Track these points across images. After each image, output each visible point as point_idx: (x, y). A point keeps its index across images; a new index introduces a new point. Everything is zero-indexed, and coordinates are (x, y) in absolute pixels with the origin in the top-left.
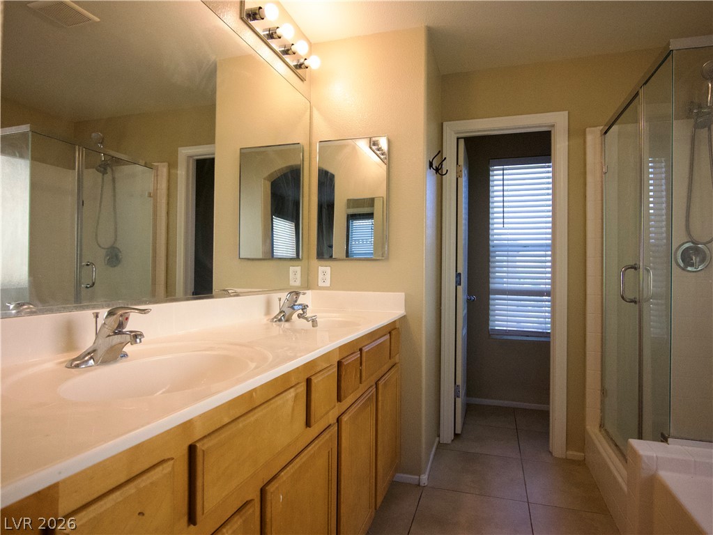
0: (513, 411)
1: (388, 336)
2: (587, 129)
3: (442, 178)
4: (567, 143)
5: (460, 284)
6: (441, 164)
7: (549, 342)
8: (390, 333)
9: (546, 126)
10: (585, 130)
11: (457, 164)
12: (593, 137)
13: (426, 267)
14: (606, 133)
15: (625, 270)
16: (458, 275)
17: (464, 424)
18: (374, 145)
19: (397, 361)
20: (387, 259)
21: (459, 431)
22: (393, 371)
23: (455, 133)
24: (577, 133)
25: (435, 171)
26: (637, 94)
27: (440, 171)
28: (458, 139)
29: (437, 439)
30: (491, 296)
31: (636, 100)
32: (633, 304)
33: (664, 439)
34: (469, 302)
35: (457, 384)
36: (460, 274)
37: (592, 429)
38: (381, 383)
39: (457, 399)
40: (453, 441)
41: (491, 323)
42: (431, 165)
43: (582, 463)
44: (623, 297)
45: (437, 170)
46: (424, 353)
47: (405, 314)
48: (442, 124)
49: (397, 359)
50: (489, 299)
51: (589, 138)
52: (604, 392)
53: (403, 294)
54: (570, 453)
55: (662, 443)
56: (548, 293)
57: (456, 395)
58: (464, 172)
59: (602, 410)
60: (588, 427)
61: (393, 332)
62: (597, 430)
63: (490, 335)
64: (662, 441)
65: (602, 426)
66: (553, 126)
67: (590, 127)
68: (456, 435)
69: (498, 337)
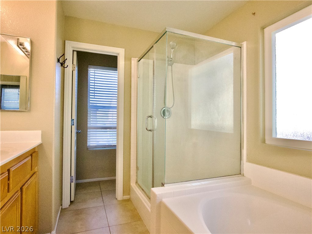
0: (99, 183)
1: (30, 157)
2: (132, 58)
3: (64, 70)
4: (124, 63)
5: (73, 125)
6: (64, 61)
7: (116, 149)
8: (31, 155)
9: (115, 53)
10: (131, 58)
11: (73, 64)
12: (134, 61)
13: (55, 116)
14: (139, 61)
15: (148, 118)
16: (72, 120)
17: (75, 194)
18: (21, 45)
19: (36, 170)
20: (30, 111)
21: (72, 200)
22: (33, 177)
23: (72, 48)
24: (128, 59)
25: (60, 64)
26: (153, 47)
27: (63, 65)
28: (73, 51)
29: (61, 207)
30: (88, 130)
31: (152, 48)
32: (150, 131)
33: (163, 185)
34: (77, 133)
35: (72, 176)
36: (73, 120)
37: (133, 185)
38: (24, 188)
39: (72, 183)
40: (69, 205)
41: (88, 143)
42: (58, 60)
43: (129, 200)
44: (147, 129)
45: (62, 64)
46: (53, 163)
47: (42, 143)
48: (65, 41)
49: (36, 169)
50: (87, 131)
51: (133, 62)
52: (137, 168)
53: (40, 131)
54: (124, 197)
55: (162, 187)
56: (115, 128)
57: (71, 182)
58: (76, 69)
59: (137, 176)
60: (131, 184)
61: (34, 155)
62: (135, 185)
63: (87, 148)
64: (162, 186)
65: (136, 182)
66: (119, 54)
67: (133, 57)
68: (71, 202)
69: (91, 149)
